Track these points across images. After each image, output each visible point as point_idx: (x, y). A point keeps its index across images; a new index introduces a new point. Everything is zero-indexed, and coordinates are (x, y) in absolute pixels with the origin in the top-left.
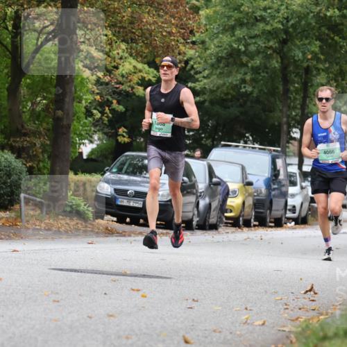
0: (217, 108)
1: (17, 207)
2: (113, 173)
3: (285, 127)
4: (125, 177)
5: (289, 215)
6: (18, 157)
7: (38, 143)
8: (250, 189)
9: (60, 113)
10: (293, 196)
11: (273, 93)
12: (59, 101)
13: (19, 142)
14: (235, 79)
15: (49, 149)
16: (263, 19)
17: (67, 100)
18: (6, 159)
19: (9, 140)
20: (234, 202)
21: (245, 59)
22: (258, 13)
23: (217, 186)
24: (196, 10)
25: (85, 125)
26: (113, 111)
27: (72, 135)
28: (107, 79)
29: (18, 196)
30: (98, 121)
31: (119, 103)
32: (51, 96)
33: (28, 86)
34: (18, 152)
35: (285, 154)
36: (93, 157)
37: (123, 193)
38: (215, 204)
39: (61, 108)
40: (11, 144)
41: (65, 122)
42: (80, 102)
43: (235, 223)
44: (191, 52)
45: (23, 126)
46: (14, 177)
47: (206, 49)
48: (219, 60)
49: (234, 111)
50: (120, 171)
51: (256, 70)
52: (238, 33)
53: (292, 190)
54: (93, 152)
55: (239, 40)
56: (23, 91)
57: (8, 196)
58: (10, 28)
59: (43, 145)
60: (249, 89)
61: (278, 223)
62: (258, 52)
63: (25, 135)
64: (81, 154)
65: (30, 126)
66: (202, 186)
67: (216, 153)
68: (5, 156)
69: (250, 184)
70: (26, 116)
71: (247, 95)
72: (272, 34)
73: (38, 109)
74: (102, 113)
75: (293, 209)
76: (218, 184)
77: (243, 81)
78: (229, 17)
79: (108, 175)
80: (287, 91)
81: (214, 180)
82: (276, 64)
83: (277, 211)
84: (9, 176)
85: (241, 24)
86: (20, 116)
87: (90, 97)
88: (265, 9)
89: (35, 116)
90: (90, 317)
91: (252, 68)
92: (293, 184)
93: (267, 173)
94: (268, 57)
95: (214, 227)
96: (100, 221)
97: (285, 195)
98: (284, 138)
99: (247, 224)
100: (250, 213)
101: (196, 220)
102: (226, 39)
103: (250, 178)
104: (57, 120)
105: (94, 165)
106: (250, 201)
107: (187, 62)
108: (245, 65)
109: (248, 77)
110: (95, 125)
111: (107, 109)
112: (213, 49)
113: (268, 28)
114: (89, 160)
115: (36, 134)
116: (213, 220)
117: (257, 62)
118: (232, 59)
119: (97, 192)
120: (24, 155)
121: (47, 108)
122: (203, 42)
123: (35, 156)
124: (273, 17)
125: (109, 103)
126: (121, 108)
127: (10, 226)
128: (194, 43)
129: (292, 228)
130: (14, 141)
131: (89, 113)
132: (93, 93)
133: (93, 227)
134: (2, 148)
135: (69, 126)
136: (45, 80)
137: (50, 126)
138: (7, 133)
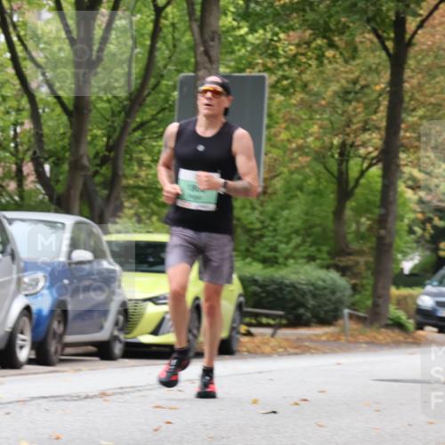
1: (340, 322)
2: (434, 286)
6: (343, 274)
7: (362, 260)
9: (383, 232)
12: (382, 221)
13: (344, 261)
15: (372, 266)
17: (390, 219)
18: (331, 278)
25: (406, 242)
26: (435, 227)
27: (394, 252)
29: (342, 311)
30: (419, 238)
31: (441, 219)
32: (375, 217)
33: (352, 209)
34: (343, 271)
36: (416, 272)
39: (385, 228)
40: (336, 263)
41: (388, 241)
42: (402, 221)
45: (347, 246)
46: (338, 295)
50: (441, 284)
54: (415, 267)
56: (348, 213)
57: (333, 311)
58: (336, 156)
59: (367, 263)
63: (350, 254)
64: (402, 269)
65: (355, 246)
68: (331, 275)
70: (350, 237)
73: (363, 229)
74: (424, 229)
79: (429, 288)
84: (333, 292)
86: (345, 237)
87: (412, 216)
89: (360, 236)
90: (410, 425)
96: (420, 332)
104: (380, 239)
105: (416, 279)
110: (417, 242)
111: (428, 226)
114: (412, 275)
115: (360, 253)
119: (418, 306)
120: (349, 274)
121: (370, 229)
123: (360, 273)
125: (430, 220)
127: (334, 340)
130: (340, 261)
131: (411, 231)
132: (415, 212)
133: (414, 338)
134: (328, 267)
135: (390, 245)
136: (368, 202)
137: (374, 245)
138: (333, 254)
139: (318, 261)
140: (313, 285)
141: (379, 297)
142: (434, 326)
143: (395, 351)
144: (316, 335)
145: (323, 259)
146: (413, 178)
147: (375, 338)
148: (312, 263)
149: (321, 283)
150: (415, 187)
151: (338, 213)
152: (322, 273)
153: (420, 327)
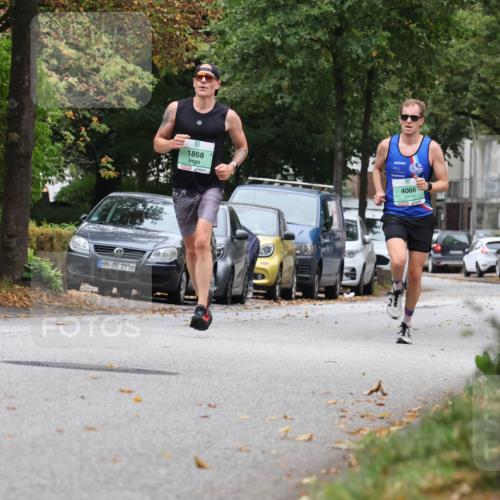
2: (92, 222)
3: (340, 155)
4: (110, 228)
5: (346, 281)
8: (290, 244)
9: (15, 136)
10: (352, 254)
11: (321, 105)
12: (14, 120)
14: (266, 85)
17: (25, 117)
20: (267, 264)
21: (281, 57)
23: (242, 241)
25: (51, 154)
26: (92, 133)
27: (33, 168)
30: (70, 148)
31: (100, 120)
35: (339, 193)
36: (64, 199)
38: (240, 267)
39: (17, 130)
41: (22, 150)
42: (44, 120)
43: (269, 294)
44: (204, 48)
47: (227, 43)
48: (244, 59)
49: (267, 132)
50: (102, 220)
51: (296, 73)
52: (272, 19)
53: (350, 246)
54: (62, 192)
55: (272, 30)
60: (288, 100)
61: (331, 294)
62: (300, 47)
64: (46, 195)
66: (221, 239)
67: (241, 194)
69: (290, 237)
71: (284, 108)
72: (319, 21)
74: (77, 135)
75: (352, 273)
76: (243, 238)
77: (279, 89)
79: (85, 224)
80: (342, 103)
81: (239, 232)
82: (325, 63)
83: (329, 275)
85: (275, 6)
87: (58, 113)
90: (60, 431)
91: (292, 69)
92: (352, 237)
93: (314, 222)
94: (316, 55)
95: (239, 300)
97: (340, 253)
98: (338, 171)
99: (286, 295)
100: (290, 279)
102: (254, 28)
103: (291, 229)
104: (11, 146)
105: (67, 211)
106: (290, 262)
108: (282, 66)
109: (285, 83)
110: (67, 155)
111: (83, 131)
112: (235, 43)
113: (315, 12)
114: (58, 203)
116: (237, 290)
117: (299, 61)
118: (263, 57)
119: (70, 250)
122: (222, 33)
125: (86, 122)
126: (104, 128)
128: (208, 34)
129: (351, 301)
131: (57, 136)
135: (28, 156)
141: (11, 237)
147: (7, 299)
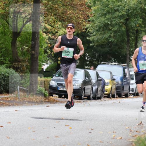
0: (99, 48)
2: (56, 77)
3: (128, 55)
4: (61, 78)
5: (131, 92)
6: (16, 71)
7: (25, 65)
8: (114, 82)
9: (33, 52)
10: (132, 84)
11: (123, 41)
12: (33, 47)
13: (16, 65)
14: (107, 35)
15: (29, 67)
16: (118, 10)
17: (36, 46)
18: (11, 72)
19: (12, 64)
20: (108, 87)
21: (110, 27)
22: (116, 8)
24: (90, 7)
25: (44, 57)
27: (39, 61)
28: (53, 37)
30: (49, 55)
33: (20, 41)
34: (16, 69)
35: (128, 66)
36: (48, 70)
37: (61, 85)
38: (100, 89)
40: (13, 66)
41: (36, 56)
42: (42, 47)
43: (108, 96)
44: (88, 25)
45: (18, 58)
47: (94, 23)
48: (100, 28)
49: (107, 49)
50: (59, 76)
51: (115, 32)
54: (47, 68)
55: (108, 19)
56: (18, 43)
59: (27, 66)
60: (113, 40)
61: (126, 96)
62: (116, 24)
63: (19, 62)
64: (43, 69)
65: (21, 58)
66: (94, 81)
67: (100, 67)
68: (11, 71)
69: (114, 80)
70: (19, 54)
71: (112, 42)
72: (121, 17)
73: (24, 50)
74: (51, 51)
75: (133, 90)
76: (100, 80)
77: (110, 36)
78: (104, 10)
79: (54, 77)
80: (129, 40)
81: (99, 78)
82: (123, 29)
83: (126, 90)
85: (108, 12)
86: (17, 54)
87: (46, 45)
88: (119, 6)
89: (23, 54)
92: (132, 79)
93: (121, 75)
94: (120, 26)
95: (99, 98)
96: (51, 97)
97: (129, 84)
98: (128, 60)
99: (113, 96)
100: (114, 92)
101: (92, 95)
102: (102, 19)
103: (114, 77)
104: (32, 55)
105: (48, 73)
106: (114, 87)
107: (86, 29)
108: (111, 30)
109: (112, 35)
110: (48, 57)
112: (97, 23)
113: (120, 14)
114: (46, 71)
115: (24, 61)
116: (99, 95)
117: (116, 28)
118: (105, 27)
119: (50, 85)
120: (19, 70)
121: (28, 50)
122: (93, 21)
123: (24, 70)
124: (122, 9)
127: (14, 100)
128: (89, 21)
129: (132, 98)
131: (46, 52)
132: (47, 43)
133: (49, 99)
134: (10, 67)
135: (37, 58)
136: (27, 38)
137: (29, 58)
138: (11, 61)
139: (5, 65)
140: (3, 75)
142: (57, 94)
143: (41, 105)
144: (5, 98)
145: (7, 63)
146: (46, 28)
147: (32, 99)
148: (3, 65)
149: (7, 74)
150: (47, 32)
151: (14, 43)
152: (8, 70)
153: (51, 95)
